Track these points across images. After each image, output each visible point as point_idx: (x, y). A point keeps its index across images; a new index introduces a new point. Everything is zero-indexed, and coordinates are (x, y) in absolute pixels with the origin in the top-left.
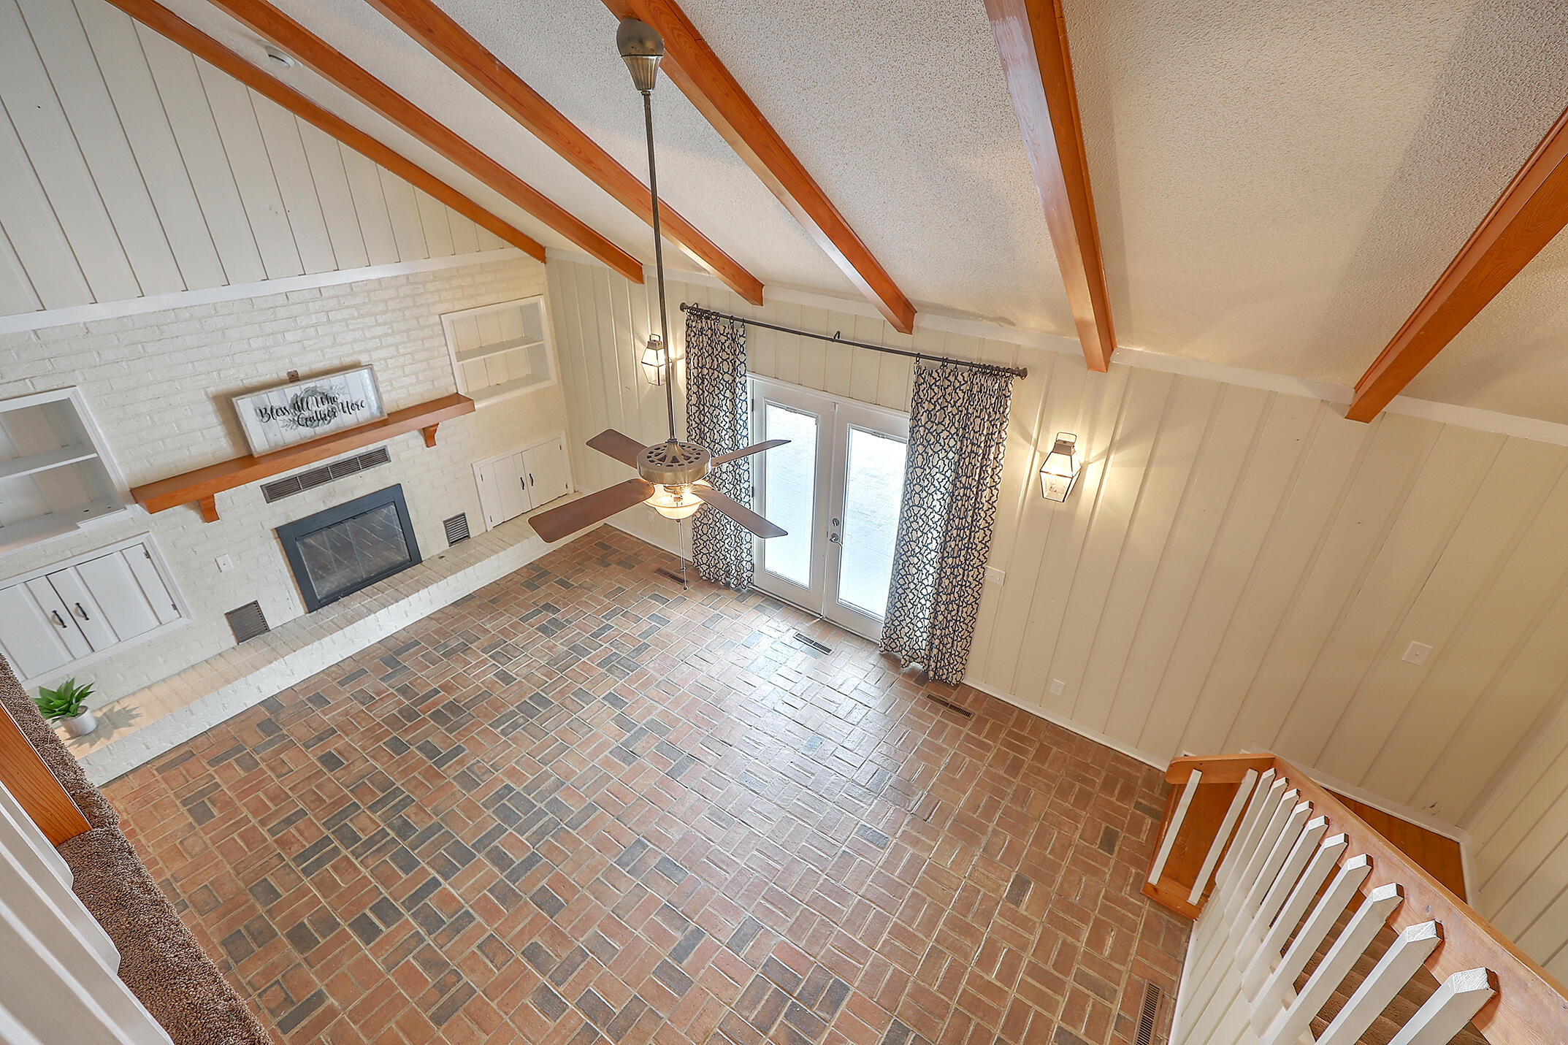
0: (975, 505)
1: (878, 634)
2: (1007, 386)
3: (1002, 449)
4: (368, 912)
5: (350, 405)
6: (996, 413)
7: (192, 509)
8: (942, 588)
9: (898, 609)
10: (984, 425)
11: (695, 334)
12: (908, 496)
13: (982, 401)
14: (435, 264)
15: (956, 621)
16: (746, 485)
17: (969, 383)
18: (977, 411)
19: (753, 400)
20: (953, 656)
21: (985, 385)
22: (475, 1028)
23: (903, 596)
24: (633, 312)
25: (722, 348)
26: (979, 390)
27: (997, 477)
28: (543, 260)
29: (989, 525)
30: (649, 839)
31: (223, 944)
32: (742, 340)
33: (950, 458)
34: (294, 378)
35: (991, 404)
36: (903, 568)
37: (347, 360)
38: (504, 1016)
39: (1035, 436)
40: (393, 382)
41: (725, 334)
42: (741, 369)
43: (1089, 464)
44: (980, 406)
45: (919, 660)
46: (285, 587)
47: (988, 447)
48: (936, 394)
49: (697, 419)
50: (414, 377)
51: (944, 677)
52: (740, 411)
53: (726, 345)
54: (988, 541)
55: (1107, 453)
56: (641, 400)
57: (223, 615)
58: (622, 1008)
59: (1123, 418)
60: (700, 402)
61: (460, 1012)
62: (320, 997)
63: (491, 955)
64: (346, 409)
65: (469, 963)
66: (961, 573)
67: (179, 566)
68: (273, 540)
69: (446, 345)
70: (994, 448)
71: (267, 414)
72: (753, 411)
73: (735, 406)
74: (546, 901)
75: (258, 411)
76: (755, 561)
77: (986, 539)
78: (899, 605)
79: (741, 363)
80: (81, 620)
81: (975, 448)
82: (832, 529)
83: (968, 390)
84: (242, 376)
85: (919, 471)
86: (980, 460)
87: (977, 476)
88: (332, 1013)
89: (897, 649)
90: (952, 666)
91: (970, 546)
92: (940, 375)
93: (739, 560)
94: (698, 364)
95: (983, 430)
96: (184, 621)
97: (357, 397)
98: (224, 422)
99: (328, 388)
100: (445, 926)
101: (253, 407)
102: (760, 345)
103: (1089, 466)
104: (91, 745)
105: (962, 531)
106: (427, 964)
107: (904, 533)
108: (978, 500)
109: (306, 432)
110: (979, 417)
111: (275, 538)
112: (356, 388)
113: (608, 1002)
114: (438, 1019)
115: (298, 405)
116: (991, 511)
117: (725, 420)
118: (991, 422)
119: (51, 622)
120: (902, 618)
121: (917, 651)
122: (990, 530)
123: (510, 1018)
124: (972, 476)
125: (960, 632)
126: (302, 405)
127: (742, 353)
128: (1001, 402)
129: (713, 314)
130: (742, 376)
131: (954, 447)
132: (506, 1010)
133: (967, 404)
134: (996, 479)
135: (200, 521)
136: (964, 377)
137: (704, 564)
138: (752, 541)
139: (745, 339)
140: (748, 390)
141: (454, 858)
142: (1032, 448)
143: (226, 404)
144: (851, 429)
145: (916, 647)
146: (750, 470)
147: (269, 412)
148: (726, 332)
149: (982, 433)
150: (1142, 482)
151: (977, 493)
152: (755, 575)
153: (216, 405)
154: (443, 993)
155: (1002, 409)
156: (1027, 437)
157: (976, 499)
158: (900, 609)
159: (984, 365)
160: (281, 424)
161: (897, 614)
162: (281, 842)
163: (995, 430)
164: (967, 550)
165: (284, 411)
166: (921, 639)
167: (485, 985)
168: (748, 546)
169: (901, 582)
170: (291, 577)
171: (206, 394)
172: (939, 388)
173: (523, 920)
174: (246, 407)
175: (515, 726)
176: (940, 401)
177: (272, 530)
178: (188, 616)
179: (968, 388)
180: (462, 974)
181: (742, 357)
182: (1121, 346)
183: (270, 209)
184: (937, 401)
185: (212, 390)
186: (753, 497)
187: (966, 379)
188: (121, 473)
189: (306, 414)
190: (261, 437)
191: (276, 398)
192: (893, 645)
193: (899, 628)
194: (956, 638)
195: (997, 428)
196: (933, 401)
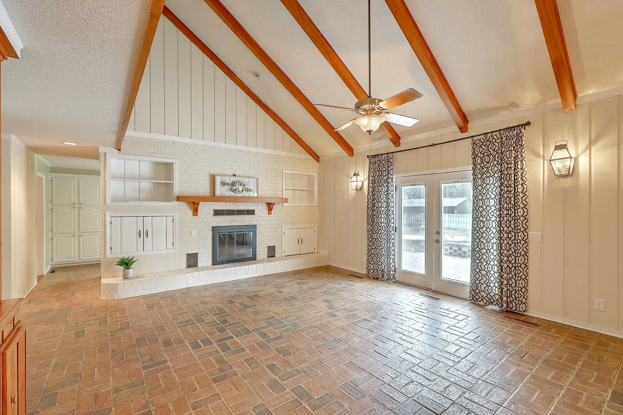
0: (515, 194)
1: (467, 293)
2: (520, 131)
3: (524, 163)
4: (198, 341)
5: (248, 189)
6: (517, 146)
7: (191, 210)
8: (503, 250)
9: (477, 273)
10: (512, 152)
11: (373, 164)
12: (476, 205)
13: (509, 143)
14: (284, 154)
15: (515, 267)
16: (392, 225)
17: (500, 138)
18: (507, 149)
19: (396, 186)
20: (517, 292)
21: (509, 135)
22: (233, 387)
23: (480, 264)
24: (349, 166)
25: (383, 166)
26: (506, 139)
27: (525, 178)
28: (318, 161)
29: (525, 206)
30: (341, 340)
31: (137, 340)
32: (392, 160)
33: (496, 177)
34: (234, 175)
35: (514, 142)
36: (478, 247)
37: (251, 175)
38: (250, 386)
39: (541, 153)
40: (263, 188)
41: (385, 160)
42: (391, 172)
43: (579, 156)
44: (508, 145)
45: (495, 303)
46: (208, 251)
47: (516, 163)
48: (484, 149)
49: (371, 198)
50: (270, 188)
51: (514, 308)
52: (390, 190)
53: (385, 164)
54: (526, 215)
55: (589, 147)
56: (348, 203)
57: (186, 254)
58: (319, 397)
59: (593, 127)
60: (373, 191)
61: (228, 380)
62: (165, 361)
63: (250, 364)
64: (247, 190)
65: (238, 364)
66: (514, 235)
67: (180, 229)
68: (210, 231)
69: (282, 180)
70: (520, 162)
71: (223, 184)
72: (396, 191)
73: (388, 189)
74: (281, 351)
75: (221, 182)
76: (396, 266)
77: (525, 214)
78: (477, 270)
79: (391, 169)
80: (145, 237)
81: (509, 166)
82: (435, 237)
83: (500, 142)
84: (220, 171)
85: (480, 188)
86: (513, 170)
87: (513, 178)
88: (168, 367)
89: (480, 299)
90: (518, 299)
91: (516, 218)
92: (485, 140)
93: (389, 264)
94: (373, 175)
95: (512, 155)
96: (173, 251)
97: (251, 188)
98: (210, 184)
99: (243, 182)
100: (231, 351)
101: (220, 180)
102: (400, 160)
103: (579, 157)
104: (127, 281)
105: (510, 211)
106: (218, 361)
107: (476, 226)
108: (516, 191)
109: (232, 194)
110: (508, 151)
111: (211, 230)
112: (251, 184)
113: (311, 393)
114: (215, 381)
115: (233, 184)
116: (525, 198)
117: (383, 197)
118: (515, 151)
119: (137, 234)
120: (480, 278)
121: (493, 297)
122: (526, 208)
123: (253, 388)
124: (510, 179)
125: (519, 274)
126: (234, 184)
127: (392, 165)
128: (519, 140)
129: (380, 155)
130: (391, 175)
131: (497, 171)
132: (251, 384)
133: (501, 148)
134: (524, 179)
135: (192, 215)
136: (497, 136)
137: (372, 269)
138: (395, 255)
139: (393, 160)
140: (394, 181)
141: (243, 332)
142: (542, 160)
143: (213, 179)
144: (442, 184)
145: (492, 294)
146: (394, 218)
147: (224, 183)
148: (385, 159)
149: (512, 156)
150: (618, 153)
151: (515, 187)
152: (396, 274)
153: (210, 177)
154: (221, 371)
155: (520, 143)
156: (537, 155)
157: (515, 191)
158: (479, 273)
159: (507, 128)
160: (226, 189)
161: (477, 276)
162: (174, 319)
163: (518, 153)
164: (515, 221)
165: (228, 184)
166: (494, 288)
167: (243, 373)
168: (393, 257)
169: (477, 255)
170: (211, 248)
171: (209, 173)
172: (485, 146)
173: (270, 355)
174: (218, 180)
175: (281, 302)
176: (486, 151)
177: (211, 227)
178: (175, 250)
179: (500, 140)
180: (233, 367)
181: (392, 167)
182: (579, 95)
183: (243, 126)
184: (485, 152)
185: (211, 173)
186: (396, 232)
187: (498, 137)
188: (178, 189)
189: (235, 188)
190: (220, 191)
191: (228, 180)
192: (477, 297)
193: (479, 285)
194: (517, 279)
195: (519, 152)
196: (482, 153)
